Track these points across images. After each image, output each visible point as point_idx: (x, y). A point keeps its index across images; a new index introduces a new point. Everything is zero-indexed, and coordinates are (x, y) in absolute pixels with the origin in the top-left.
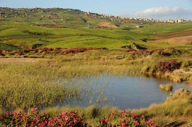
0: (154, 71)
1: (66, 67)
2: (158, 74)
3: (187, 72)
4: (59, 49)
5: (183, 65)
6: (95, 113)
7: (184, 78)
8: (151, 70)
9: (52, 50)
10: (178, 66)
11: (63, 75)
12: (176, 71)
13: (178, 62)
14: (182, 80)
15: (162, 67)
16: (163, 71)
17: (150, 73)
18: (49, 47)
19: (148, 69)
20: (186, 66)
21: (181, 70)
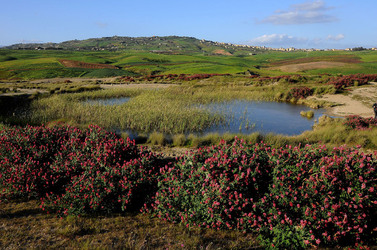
0: (288, 98)
1: (200, 93)
2: (292, 100)
3: (320, 99)
4: (183, 75)
5: (316, 92)
6: (259, 139)
7: (320, 105)
8: (285, 97)
9: (176, 76)
10: (311, 92)
11: (200, 100)
12: (309, 98)
13: (310, 88)
14: (318, 107)
15: (296, 94)
16: (297, 98)
17: (284, 99)
18: (172, 72)
19: (282, 96)
20: (319, 93)
21: (314, 97)
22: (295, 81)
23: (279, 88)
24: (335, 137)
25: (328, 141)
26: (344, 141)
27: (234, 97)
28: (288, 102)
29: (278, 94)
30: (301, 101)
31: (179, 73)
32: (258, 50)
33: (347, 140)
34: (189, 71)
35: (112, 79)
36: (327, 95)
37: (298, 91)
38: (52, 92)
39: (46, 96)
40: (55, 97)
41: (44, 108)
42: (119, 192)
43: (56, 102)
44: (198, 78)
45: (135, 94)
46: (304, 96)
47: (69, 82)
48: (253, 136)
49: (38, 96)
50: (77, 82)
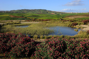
1: (47, 24)
2: (72, 26)
4: (43, 20)
5: (78, 24)
7: (80, 28)
8: (70, 25)
9: (41, 20)
10: (77, 24)
11: (47, 26)
13: (77, 23)
14: (79, 28)
15: (73, 25)
16: (73, 26)
19: (69, 25)
20: (79, 24)
21: (78, 25)
22: (73, 21)
23: (68, 23)
24: (84, 36)
25: (82, 37)
26: (86, 37)
27: (57, 26)
28: (71, 27)
29: (68, 25)
30: (74, 26)
31: (42, 19)
32: (63, 13)
33: (87, 37)
34: (44, 18)
35: (24, 21)
36: (82, 25)
37: (74, 24)
38: (8, 24)
39: (6, 25)
40: (8, 25)
41: (5, 28)
42: (25, 51)
43: (8, 27)
44: (47, 20)
45: (30, 25)
46: (75, 25)
47: (12, 21)
48: (61, 36)
49: (3, 25)
50: (14, 21)
